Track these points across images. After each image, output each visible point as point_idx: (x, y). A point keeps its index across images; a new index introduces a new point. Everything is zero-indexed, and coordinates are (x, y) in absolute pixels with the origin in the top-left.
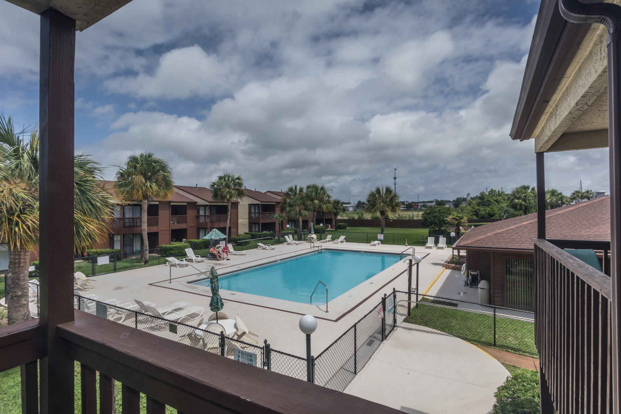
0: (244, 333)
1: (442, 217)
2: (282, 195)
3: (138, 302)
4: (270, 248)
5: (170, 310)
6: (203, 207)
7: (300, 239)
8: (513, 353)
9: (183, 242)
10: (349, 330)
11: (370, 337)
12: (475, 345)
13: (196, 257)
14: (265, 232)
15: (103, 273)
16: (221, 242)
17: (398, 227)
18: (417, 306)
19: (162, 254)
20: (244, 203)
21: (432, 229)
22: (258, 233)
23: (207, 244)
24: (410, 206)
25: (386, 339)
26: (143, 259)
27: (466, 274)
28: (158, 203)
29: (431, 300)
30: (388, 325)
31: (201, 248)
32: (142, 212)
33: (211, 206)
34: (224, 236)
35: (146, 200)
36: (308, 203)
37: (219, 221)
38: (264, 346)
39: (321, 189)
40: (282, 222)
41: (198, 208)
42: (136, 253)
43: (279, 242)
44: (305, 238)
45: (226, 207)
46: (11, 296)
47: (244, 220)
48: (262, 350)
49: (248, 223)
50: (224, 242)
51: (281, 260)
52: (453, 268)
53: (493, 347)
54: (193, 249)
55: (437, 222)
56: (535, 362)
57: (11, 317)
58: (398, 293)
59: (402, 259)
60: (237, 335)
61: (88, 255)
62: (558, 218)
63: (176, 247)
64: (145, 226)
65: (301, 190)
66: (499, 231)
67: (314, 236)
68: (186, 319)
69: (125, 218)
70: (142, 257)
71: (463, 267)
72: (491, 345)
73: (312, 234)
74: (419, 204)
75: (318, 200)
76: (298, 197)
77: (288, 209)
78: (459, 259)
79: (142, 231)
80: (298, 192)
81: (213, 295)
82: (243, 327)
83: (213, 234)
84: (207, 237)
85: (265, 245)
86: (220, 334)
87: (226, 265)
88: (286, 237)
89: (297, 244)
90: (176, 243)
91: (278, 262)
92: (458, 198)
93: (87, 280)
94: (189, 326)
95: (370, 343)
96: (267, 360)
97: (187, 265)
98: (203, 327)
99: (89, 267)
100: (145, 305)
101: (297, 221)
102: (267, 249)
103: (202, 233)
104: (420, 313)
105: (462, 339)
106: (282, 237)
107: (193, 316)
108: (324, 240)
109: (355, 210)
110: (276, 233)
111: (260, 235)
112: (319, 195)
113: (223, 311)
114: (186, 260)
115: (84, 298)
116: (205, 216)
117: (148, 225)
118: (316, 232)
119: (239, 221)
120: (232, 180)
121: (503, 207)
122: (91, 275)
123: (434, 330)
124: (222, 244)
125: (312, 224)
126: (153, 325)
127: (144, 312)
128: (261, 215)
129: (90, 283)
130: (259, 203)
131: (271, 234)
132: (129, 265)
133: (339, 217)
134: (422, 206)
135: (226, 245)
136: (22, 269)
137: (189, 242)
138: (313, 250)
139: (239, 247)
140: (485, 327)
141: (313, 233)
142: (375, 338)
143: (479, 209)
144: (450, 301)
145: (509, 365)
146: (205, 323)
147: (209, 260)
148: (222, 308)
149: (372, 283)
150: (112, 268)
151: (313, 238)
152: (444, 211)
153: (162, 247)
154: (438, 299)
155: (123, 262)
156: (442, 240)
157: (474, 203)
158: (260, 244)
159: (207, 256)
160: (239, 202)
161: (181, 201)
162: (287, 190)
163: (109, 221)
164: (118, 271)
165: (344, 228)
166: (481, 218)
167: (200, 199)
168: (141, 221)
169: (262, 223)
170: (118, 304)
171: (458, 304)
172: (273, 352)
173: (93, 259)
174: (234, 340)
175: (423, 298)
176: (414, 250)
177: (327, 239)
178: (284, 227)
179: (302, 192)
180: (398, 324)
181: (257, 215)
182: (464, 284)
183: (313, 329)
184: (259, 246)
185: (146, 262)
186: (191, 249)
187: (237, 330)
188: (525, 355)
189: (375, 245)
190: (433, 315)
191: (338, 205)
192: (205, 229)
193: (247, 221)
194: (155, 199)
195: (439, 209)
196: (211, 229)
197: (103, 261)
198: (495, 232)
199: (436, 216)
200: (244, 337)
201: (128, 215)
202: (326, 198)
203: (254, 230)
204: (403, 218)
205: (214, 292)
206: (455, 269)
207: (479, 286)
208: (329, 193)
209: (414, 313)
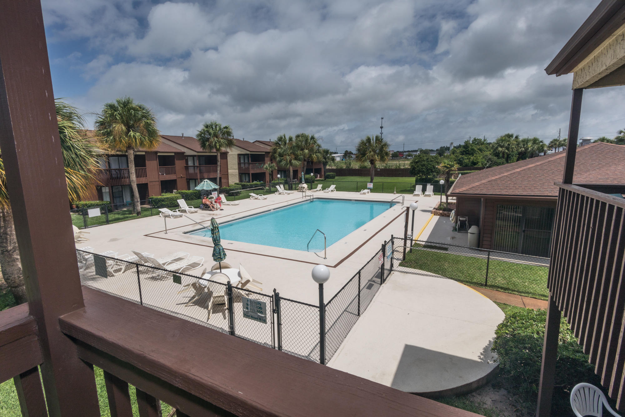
0: (248, 281)
1: (429, 165)
2: (271, 145)
3: (136, 253)
4: (263, 198)
5: (169, 260)
6: (192, 158)
7: (291, 188)
8: (503, 292)
9: (174, 193)
10: (354, 276)
11: (369, 281)
12: (468, 285)
13: (189, 207)
14: (255, 182)
15: (96, 225)
16: (213, 193)
17: (385, 176)
18: (411, 251)
19: (153, 205)
20: (233, 153)
21: (419, 178)
22: (248, 184)
23: (199, 195)
24: (397, 155)
25: (385, 283)
26: (135, 210)
27: (454, 220)
28: (144, 153)
29: (422, 245)
30: (387, 269)
31: (192, 199)
32: (129, 163)
33: (199, 157)
34: (216, 187)
35: (132, 150)
36: (299, 152)
37: (209, 172)
38: (274, 294)
39: (311, 139)
40: (272, 171)
41: (187, 158)
42: (126, 205)
43: (270, 192)
44: (295, 188)
45: (216, 157)
46: (2, 251)
47: (233, 171)
48: (271, 298)
49: (238, 174)
50: (216, 192)
51: (274, 209)
52: (441, 215)
53: (484, 287)
54: (185, 200)
55: (425, 170)
56: (523, 299)
57: (5, 271)
58: (396, 239)
59: (392, 207)
60: (241, 283)
61: (77, 207)
62: (550, 165)
63: (167, 198)
64: (133, 177)
65: (291, 139)
66: (493, 178)
67: (305, 186)
68: (187, 269)
69: (112, 170)
70: (134, 209)
71: (451, 214)
72: (482, 285)
73: (303, 184)
74: (404, 154)
75: (308, 149)
76: (289, 146)
77: (278, 159)
78: (447, 206)
79: (130, 182)
80: (288, 142)
81: (215, 246)
82: (246, 276)
83: (205, 185)
84: (198, 188)
85: (257, 194)
86: (227, 284)
87: (220, 215)
88: (278, 187)
89: (289, 194)
90: (166, 194)
91: (271, 211)
92: (441, 147)
93: (80, 232)
94: (192, 276)
95: (370, 287)
96: (277, 308)
97: (181, 216)
98: (207, 276)
99: (79, 219)
100: (144, 256)
101: (288, 171)
102: (260, 199)
103: (192, 185)
104: (414, 257)
105: (456, 280)
106: (272, 187)
107: (194, 265)
108: (315, 190)
109: (342, 160)
110: (267, 183)
111: (251, 185)
112: (309, 144)
113: (225, 261)
114: (179, 211)
115: (80, 250)
116: (194, 167)
117: (137, 177)
118: (307, 181)
119: (229, 171)
120: (220, 129)
121: (487, 155)
122: (83, 228)
123: (429, 273)
124: (215, 195)
125: (303, 173)
126: (154, 275)
127: (143, 263)
128: (251, 165)
129: (84, 235)
130: (248, 153)
131: (262, 184)
132: (121, 216)
133: (328, 167)
134: (407, 155)
135: (218, 196)
136: (8, 223)
137: (180, 193)
138: (304, 199)
139: (231, 197)
140: (475, 269)
141: (304, 182)
142: (374, 281)
143: (463, 158)
144: (440, 245)
145: (501, 303)
146: (208, 273)
147: (203, 210)
148: (225, 258)
149: (365, 230)
150: (105, 220)
151: (304, 188)
152: (432, 160)
153: (153, 198)
154: (429, 244)
155: (115, 214)
156: (430, 188)
157: (458, 151)
158: (252, 194)
159: (200, 207)
160: (228, 152)
161: (167, 151)
162: (277, 140)
163: (96, 171)
164: (111, 222)
165: (333, 177)
166: (464, 166)
167: (188, 149)
168: (129, 172)
169: (252, 174)
170: (116, 255)
171: (448, 248)
172: (283, 300)
173: (83, 211)
174: (239, 289)
175: (415, 243)
176: (404, 197)
177: (318, 189)
178: (274, 177)
179: (292, 141)
180: (395, 268)
181: (247, 165)
182: (452, 229)
183: (326, 279)
184: (251, 196)
185: (138, 213)
186: (183, 200)
187: (241, 278)
188: (513, 294)
189: (364, 193)
190: (426, 259)
191: (327, 155)
192: (195, 180)
193: (237, 171)
194: (141, 149)
195: (427, 157)
196: (202, 179)
197: (94, 213)
198: (490, 179)
199: (424, 165)
200: (248, 285)
201: (114, 166)
202: (315, 148)
203: (244, 181)
204: (390, 168)
205: (216, 243)
206: (443, 216)
207: (469, 231)
208: (319, 142)
209: (409, 258)
